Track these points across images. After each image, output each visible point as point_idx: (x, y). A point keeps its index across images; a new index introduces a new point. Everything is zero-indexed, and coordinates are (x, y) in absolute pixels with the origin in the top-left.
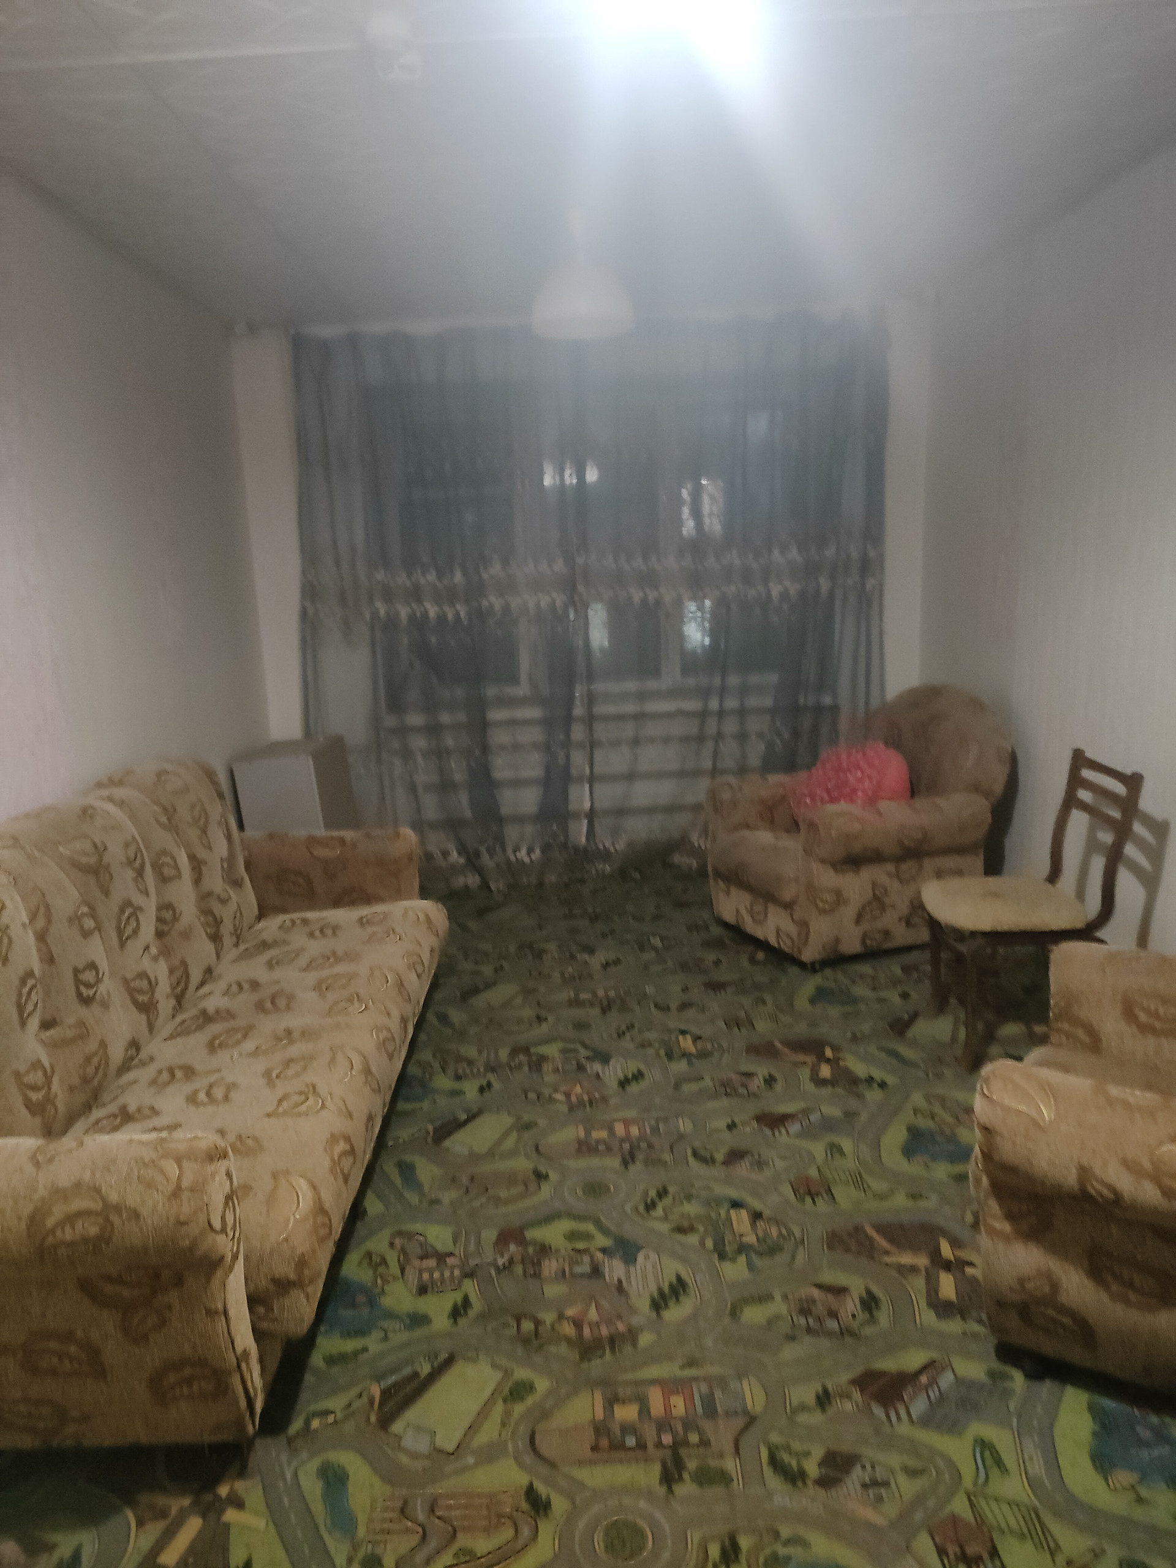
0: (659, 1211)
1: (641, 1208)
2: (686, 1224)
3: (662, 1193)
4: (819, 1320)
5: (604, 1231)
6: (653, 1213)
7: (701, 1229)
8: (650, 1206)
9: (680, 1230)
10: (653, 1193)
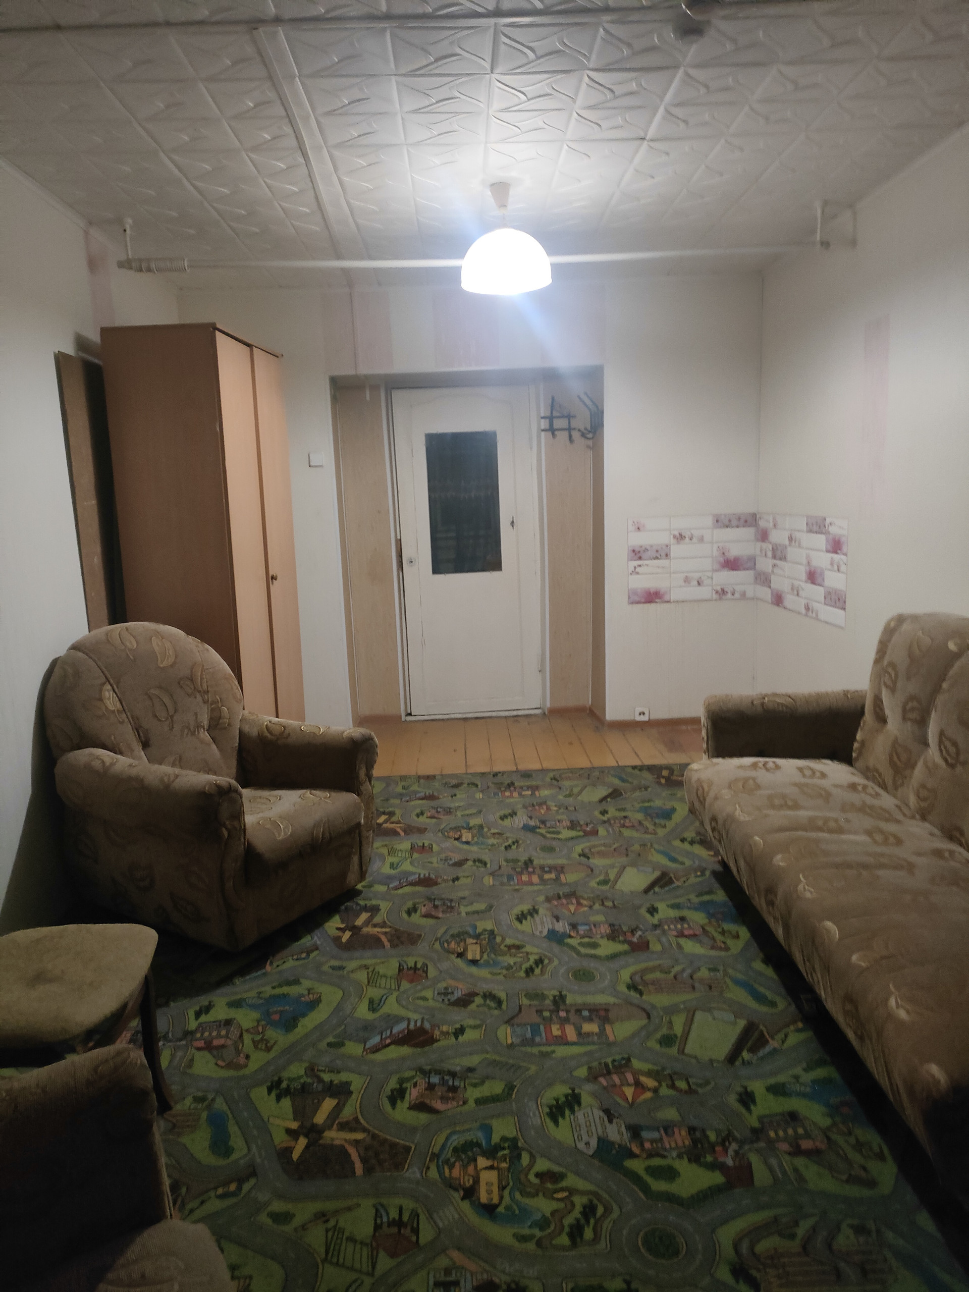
0: (532, 958)
1: (546, 961)
2: (513, 951)
3: (529, 971)
4: (444, 904)
5: (572, 948)
6: (537, 957)
7: (502, 947)
8: (539, 962)
9: (518, 947)
10: (537, 971)
